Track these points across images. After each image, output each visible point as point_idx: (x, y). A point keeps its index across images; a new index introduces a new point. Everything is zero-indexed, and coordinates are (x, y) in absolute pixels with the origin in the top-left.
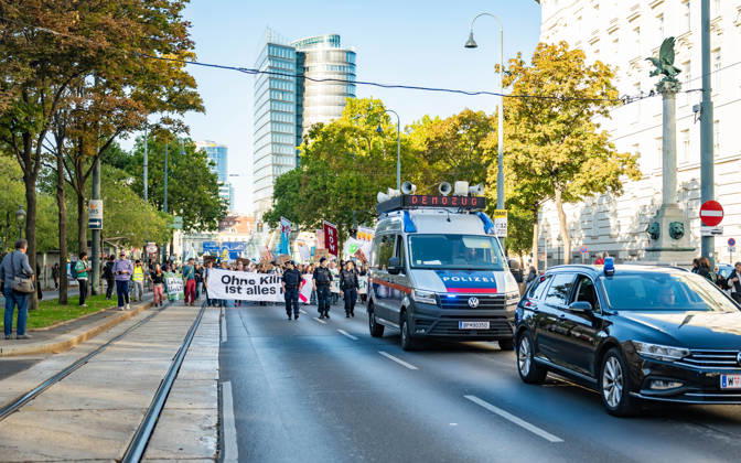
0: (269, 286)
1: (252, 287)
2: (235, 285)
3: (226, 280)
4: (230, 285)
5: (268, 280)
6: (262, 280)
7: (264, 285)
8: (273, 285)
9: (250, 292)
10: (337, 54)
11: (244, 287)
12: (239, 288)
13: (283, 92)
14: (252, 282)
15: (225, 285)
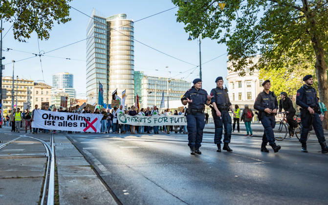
0: (73, 122)
1: (62, 121)
2: (51, 120)
3: (45, 116)
4: (48, 120)
5: (72, 117)
6: (69, 117)
7: (70, 121)
8: (75, 121)
9: (60, 125)
10: (126, 22)
11: (57, 122)
12: (53, 122)
13: (101, 39)
14: (62, 118)
15: (44, 120)
